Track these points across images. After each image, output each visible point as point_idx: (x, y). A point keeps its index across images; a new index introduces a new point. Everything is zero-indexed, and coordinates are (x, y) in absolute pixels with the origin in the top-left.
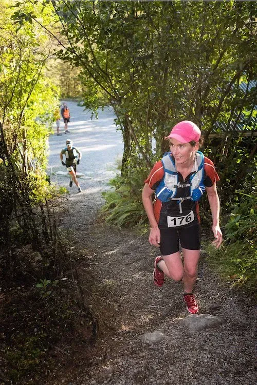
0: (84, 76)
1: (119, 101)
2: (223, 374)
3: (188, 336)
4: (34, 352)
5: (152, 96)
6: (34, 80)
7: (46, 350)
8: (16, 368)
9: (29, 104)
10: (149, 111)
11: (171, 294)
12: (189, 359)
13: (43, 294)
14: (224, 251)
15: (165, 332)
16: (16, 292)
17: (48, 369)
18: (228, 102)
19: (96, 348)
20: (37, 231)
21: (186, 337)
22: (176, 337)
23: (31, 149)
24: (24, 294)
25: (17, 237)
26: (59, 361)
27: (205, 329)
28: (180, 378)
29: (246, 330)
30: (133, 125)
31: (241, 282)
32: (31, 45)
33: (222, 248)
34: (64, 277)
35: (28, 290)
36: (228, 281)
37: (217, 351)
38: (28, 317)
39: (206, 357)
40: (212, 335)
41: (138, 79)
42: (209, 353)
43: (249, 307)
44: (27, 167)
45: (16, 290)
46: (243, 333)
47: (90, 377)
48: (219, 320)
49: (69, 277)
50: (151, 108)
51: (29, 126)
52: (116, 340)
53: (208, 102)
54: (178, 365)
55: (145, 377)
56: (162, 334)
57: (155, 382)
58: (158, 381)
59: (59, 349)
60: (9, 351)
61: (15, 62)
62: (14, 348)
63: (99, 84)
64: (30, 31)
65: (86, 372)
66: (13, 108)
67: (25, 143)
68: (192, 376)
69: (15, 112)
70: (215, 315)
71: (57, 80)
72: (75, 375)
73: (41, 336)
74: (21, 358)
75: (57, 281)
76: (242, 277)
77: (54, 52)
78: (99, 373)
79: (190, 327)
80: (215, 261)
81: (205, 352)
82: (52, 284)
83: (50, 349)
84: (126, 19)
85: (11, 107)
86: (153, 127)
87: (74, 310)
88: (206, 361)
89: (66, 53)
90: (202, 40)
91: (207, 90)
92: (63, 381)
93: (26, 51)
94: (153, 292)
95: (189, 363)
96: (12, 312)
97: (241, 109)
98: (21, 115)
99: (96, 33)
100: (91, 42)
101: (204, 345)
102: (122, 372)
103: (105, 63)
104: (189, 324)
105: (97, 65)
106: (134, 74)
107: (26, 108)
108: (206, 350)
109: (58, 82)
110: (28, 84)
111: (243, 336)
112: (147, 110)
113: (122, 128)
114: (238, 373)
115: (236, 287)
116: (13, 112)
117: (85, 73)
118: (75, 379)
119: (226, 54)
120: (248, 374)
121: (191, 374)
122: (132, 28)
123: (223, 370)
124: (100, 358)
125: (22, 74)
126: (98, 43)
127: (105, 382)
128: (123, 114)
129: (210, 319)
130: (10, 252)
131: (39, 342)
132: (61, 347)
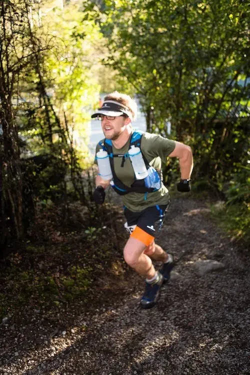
1: (145, 95)
3: (199, 277)
4: (84, 281)
7: (92, 280)
8: (70, 292)
10: (168, 102)
12: (200, 295)
13: (89, 238)
15: (179, 272)
16: (71, 236)
17: (94, 295)
18: (229, 95)
21: (196, 278)
22: (189, 276)
25: (70, 195)
26: (101, 290)
27: (212, 272)
28: (193, 309)
29: (245, 275)
30: (155, 112)
31: (240, 235)
34: (104, 225)
35: (79, 235)
36: (229, 235)
37: (222, 290)
40: (217, 277)
42: (216, 291)
43: (246, 256)
45: (70, 234)
46: (242, 277)
47: (124, 303)
48: (223, 265)
49: (109, 226)
50: (169, 100)
53: (213, 95)
55: (166, 307)
56: (177, 274)
57: (174, 311)
58: (176, 310)
59: (101, 280)
60: (66, 279)
62: (69, 278)
63: (130, 82)
65: (121, 299)
68: (203, 308)
70: (219, 261)
72: (113, 301)
73: (89, 270)
74: (74, 285)
76: (240, 232)
78: (130, 301)
79: (200, 269)
80: (218, 219)
81: (212, 290)
82: (96, 231)
83: (95, 280)
84: (152, 35)
85: (65, 100)
87: (112, 251)
88: (213, 297)
90: (209, 47)
91: (213, 86)
92: (104, 305)
93: (76, 59)
94: (168, 241)
95: (200, 298)
96: (68, 251)
97: (239, 100)
101: (211, 285)
104: (198, 268)
106: (156, 74)
111: (243, 279)
114: (240, 309)
115: (235, 240)
117: (120, 75)
118: (113, 304)
120: (248, 310)
121: (202, 307)
123: (227, 306)
124: (131, 290)
126: (131, 52)
127: (135, 308)
128: (146, 104)
129: (216, 264)
130: (66, 206)
131: (87, 274)
132: (103, 279)
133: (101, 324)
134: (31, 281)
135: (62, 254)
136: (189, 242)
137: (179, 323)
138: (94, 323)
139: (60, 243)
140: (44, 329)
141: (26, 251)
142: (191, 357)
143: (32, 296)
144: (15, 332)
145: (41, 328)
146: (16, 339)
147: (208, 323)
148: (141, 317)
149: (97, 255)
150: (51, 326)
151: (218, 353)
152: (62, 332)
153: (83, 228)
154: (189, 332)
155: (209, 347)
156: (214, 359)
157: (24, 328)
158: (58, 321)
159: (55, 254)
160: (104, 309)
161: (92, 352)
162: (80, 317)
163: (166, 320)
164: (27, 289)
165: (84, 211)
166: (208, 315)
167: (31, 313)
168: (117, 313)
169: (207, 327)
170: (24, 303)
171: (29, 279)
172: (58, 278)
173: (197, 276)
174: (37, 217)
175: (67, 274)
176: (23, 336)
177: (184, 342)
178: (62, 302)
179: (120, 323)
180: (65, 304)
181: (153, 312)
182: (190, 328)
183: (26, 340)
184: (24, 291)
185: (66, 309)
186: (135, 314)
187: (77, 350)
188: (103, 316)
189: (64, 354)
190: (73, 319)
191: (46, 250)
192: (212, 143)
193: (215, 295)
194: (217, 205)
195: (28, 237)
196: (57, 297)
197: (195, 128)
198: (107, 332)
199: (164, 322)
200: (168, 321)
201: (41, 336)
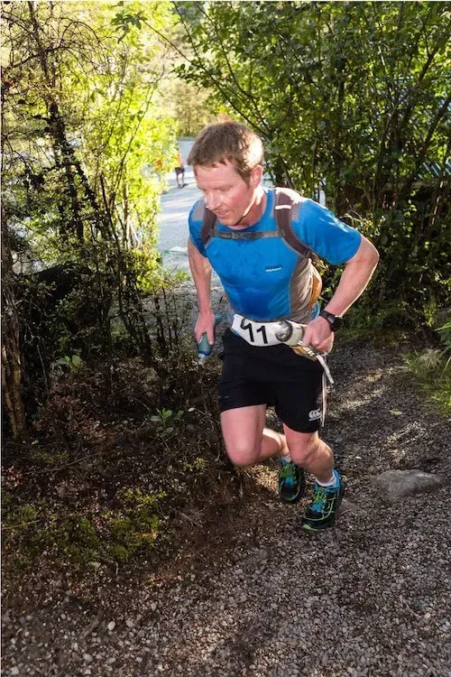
0: (215, 101)
2: (447, 569)
3: (387, 504)
4: (150, 520)
5: (321, 125)
6: (141, 112)
7: (166, 518)
8: (123, 543)
9: (132, 147)
10: (316, 149)
11: (356, 437)
12: (389, 542)
13: (161, 432)
14: (442, 368)
16: (120, 428)
17: (171, 547)
18: (442, 130)
19: (241, 518)
20: (147, 337)
21: (383, 506)
22: (367, 505)
23: (135, 214)
24: (132, 432)
25: (119, 345)
26: (186, 536)
27: (415, 494)
28: (376, 571)
30: (290, 172)
32: (136, 60)
33: (438, 363)
34: (191, 406)
35: (139, 425)
36: (449, 417)
37: (436, 531)
38: (139, 466)
39: (418, 539)
40: (426, 504)
41: (298, 102)
42: (423, 533)
44: (129, 242)
45: (121, 425)
47: (234, 564)
48: (438, 480)
49: (199, 406)
50: (319, 145)
51: (133, 180)
52: (271, 506)
54: (371, 550)
57: (337, 576)
58: (341, 574)
59: (186, 517)
61: (113, 86)
62: (120, 514)
63: (237, 110)
64: (135, 39)
65: (227, 555)
66: (110, 155)
67: (126, 206)
69: (115, 160)
70: (429, 472)
71: (170, 111)
72: (211, 558)
73: (160, 496)
74: (130, 529)
75: (181, 412)
77: (172, 69)
78: (246, 558)
79: (390, 489)
80: (426, 386)
81: (415, 531)
82: (173, 416)
83: (172, 516)
84: (279, 12)
85: (106, 153)
86: (321, 175)
87: (208, 457)
89: (190, 69)
92: (192, 568)
93: (129, 69)
94: (326, 433)
95: (390, 546)
96: (115, 459)
98: (122, 164)
99: (232, 36)
100: (225, 50)
101: (413, 520)
102: (283, 557)
103: (246, 81)
104: (387, 486)
105: (236, 82)
106: (292, 94)
107: (129, 154)
108: (417, 528)
109: (173, 114)
110: (132, 118)
112: (313, 147)
113: (272, 177)
116: (110, 160)
117: (217, 96)
118: (212, 564)
119: (437, 55)
122: (290, 24)
123: (447, 562)
124: (248, 535)
125: (123, 104)
126: (238, 50)
127: (257, 572)
128: (274, 156)
129: (423, 479)
130: (112, 368)
131: (156, 506)
132: (189, 514)
133: (187, 607)
134: (42, 521)
135: (105, 467)
136: (366, 434)
137: (347, 600)
138: (173, 604)
139: (99, 444)
140: (69, 619)
141: (31, 463)
142: (372, 668)
143: (45, 553)
144: (10, 627)
145: (63, 616)
146: (13, 641)
147: (406, 597)
148: (269, 589)
149: (175, 466)
150: (85, 612)
151: (428, 658)
152: (107, 624)
153: (147, 412)
154: (369, 619)
155: (409, 647)
156: (420, 671)
157: (29, 617)
158: (98, 601)
159: (90, 465)
160: (193, 576)
161: (170, 662)
162: (144, 593)
163: (321, 595)
164: (33, 539)
165: (149, 378)
166: (408, 582)
167: (43, 587)
168: (220, 584)
169: (405, 606)
170: (29, 568)
171: (38, 518)
172: (97, 514)
173: (383, 503)
174: (52, 392)
175: (116, 506)
176: (27, 634)
177: (358, 639)
178: (106, 563)
179: (227, 602)
180: (112, 567)
181: (294, 580)
182: (371, 609)
183: (34, 641)
184: (28, 543)
185: (113, 577)
186: (256, 583)
187: (139, 660)
188: (190, 590)
189: (111, 669)
190: (129, 598)
191: (72, 459)
192: (410, 229)
193: (420, 540)
194: (424, 358)
195: (35, 434)
196: (95, 553)
197: (374, 201)
198: (200, 623)
199: (317, 598)
200: (325, 597)
201: (64, 634)
